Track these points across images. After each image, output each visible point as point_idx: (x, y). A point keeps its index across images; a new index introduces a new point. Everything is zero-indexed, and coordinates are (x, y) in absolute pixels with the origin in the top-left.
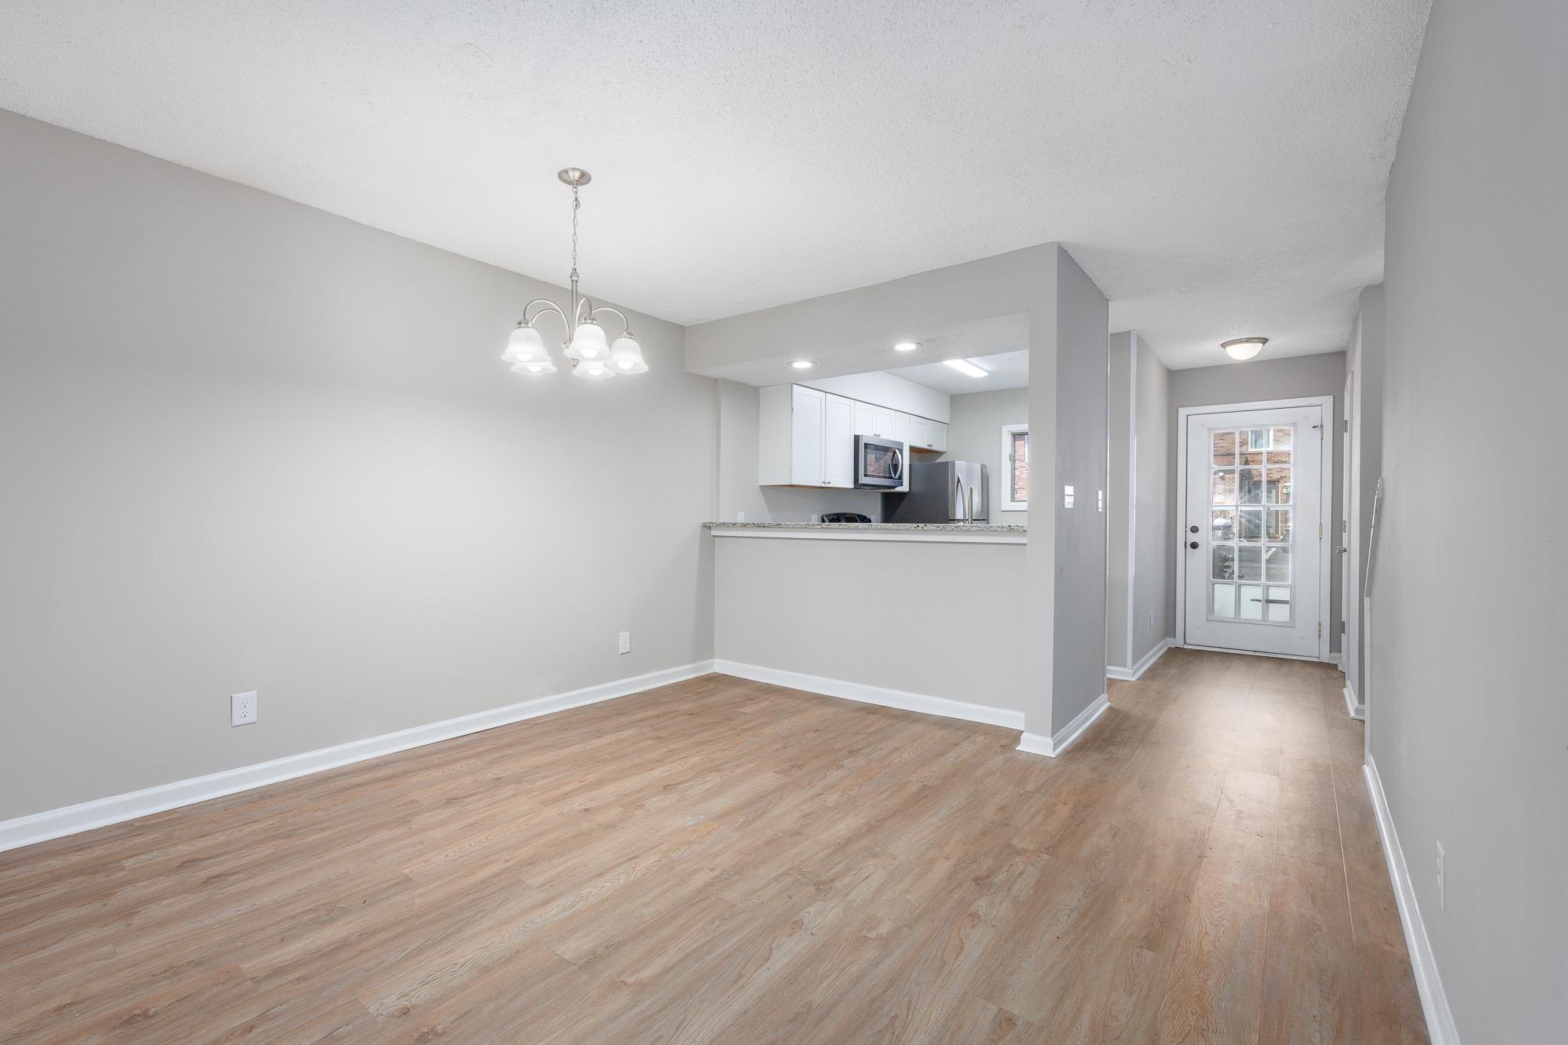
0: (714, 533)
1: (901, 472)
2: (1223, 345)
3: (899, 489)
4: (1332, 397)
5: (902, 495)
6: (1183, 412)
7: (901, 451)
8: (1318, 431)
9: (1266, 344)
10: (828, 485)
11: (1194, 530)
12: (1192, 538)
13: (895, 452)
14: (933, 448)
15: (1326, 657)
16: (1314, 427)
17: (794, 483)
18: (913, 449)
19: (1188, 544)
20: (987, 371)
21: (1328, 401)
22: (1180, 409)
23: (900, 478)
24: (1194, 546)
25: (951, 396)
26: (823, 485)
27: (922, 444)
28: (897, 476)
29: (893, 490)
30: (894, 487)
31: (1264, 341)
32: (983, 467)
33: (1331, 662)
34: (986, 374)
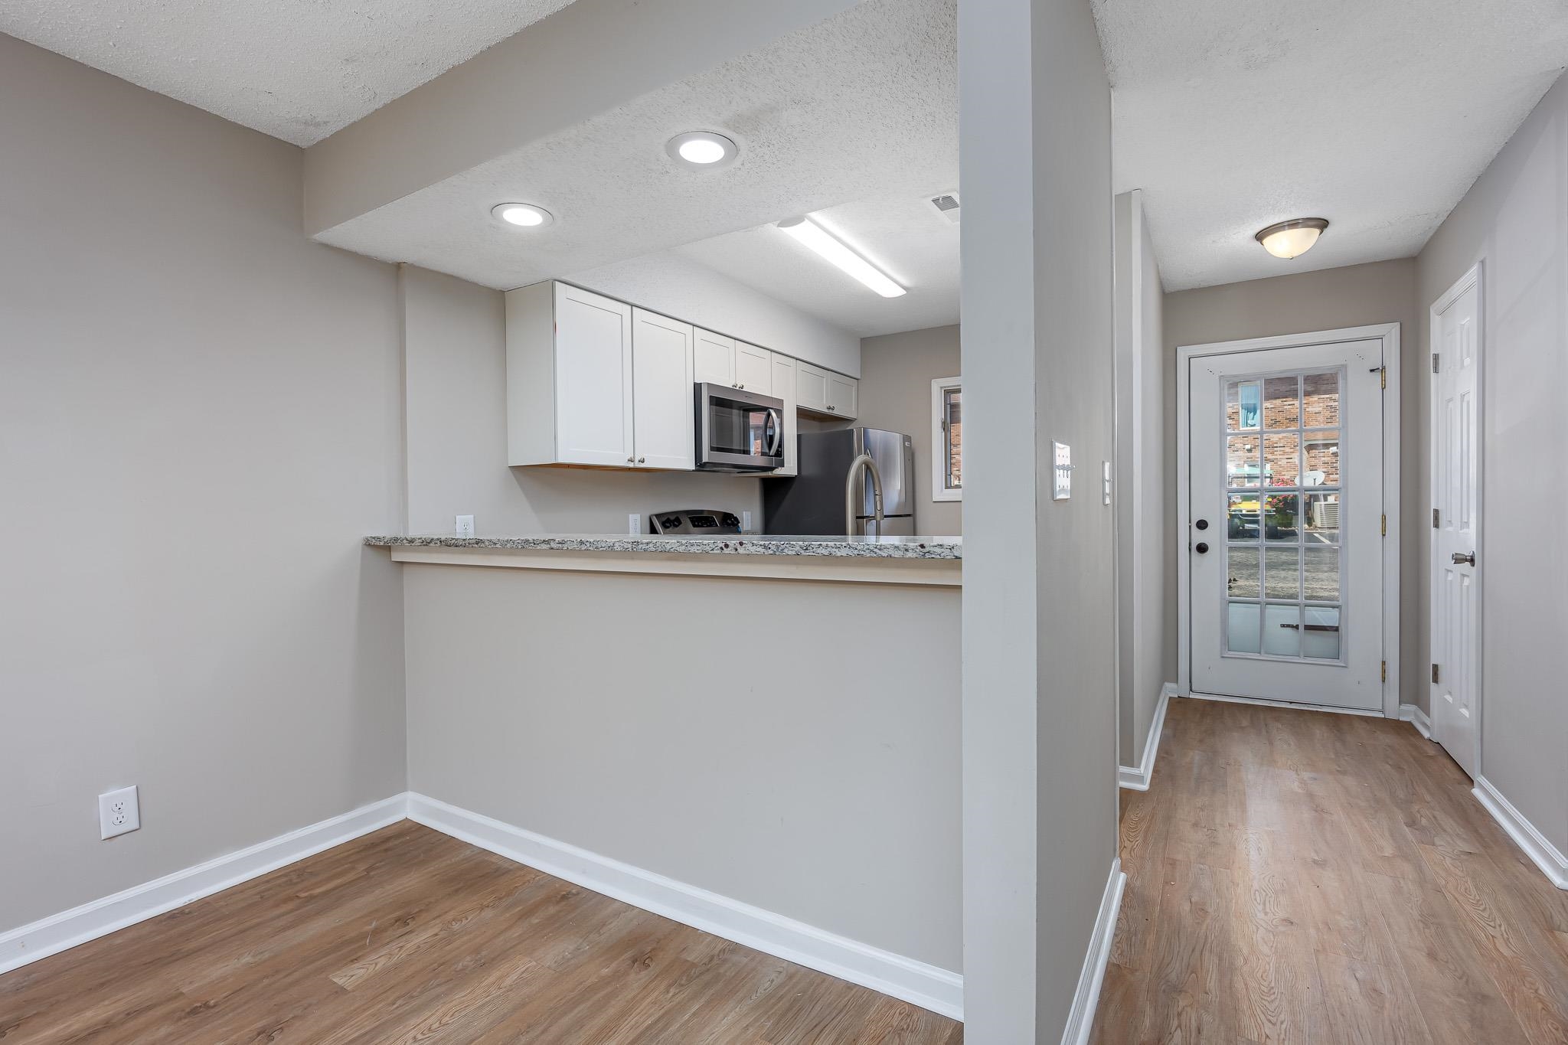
0: (397, 557)
1: (780, 445)
2: (1260, 237)
3: (779, 472)
4: (1397, 325)
5: (787, 481)
6: (1183, 353)
7: (779, 412)
8: (1377, 376)
9: (1326, 231)
10: (642, 465)
11: (1202, 525)
12: (1199, 537)
13: (769, 415)
14: (836, 412)
15: (1395, 709)
16: (1372, 371)
17: (560, 460)
18: (803, 414)
19: (1194, 546)
20: (904, 288)
21: (1391, 332)
22: (1179, 349)
23: (779, 453)
24: (1202, 549)
25: (863, 340)
26: (631, 465)
27: (819, 406)
28: (773, 451)
29: (770, 474)
30: (772, 469)
31: (1322, 224)
32: (907, 438)
33: (1402, 719)
34: (900, 292)
